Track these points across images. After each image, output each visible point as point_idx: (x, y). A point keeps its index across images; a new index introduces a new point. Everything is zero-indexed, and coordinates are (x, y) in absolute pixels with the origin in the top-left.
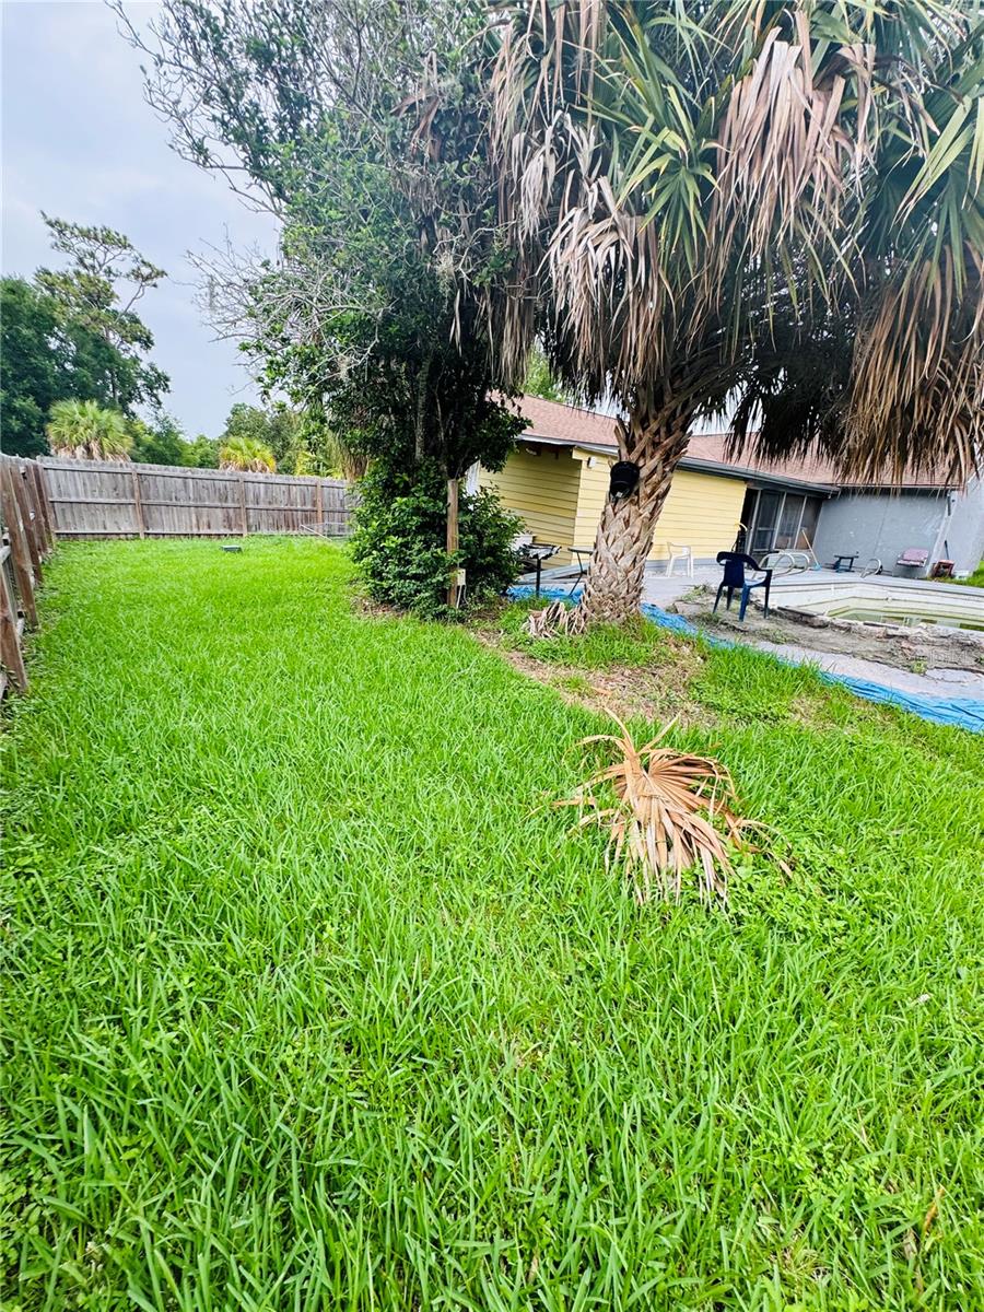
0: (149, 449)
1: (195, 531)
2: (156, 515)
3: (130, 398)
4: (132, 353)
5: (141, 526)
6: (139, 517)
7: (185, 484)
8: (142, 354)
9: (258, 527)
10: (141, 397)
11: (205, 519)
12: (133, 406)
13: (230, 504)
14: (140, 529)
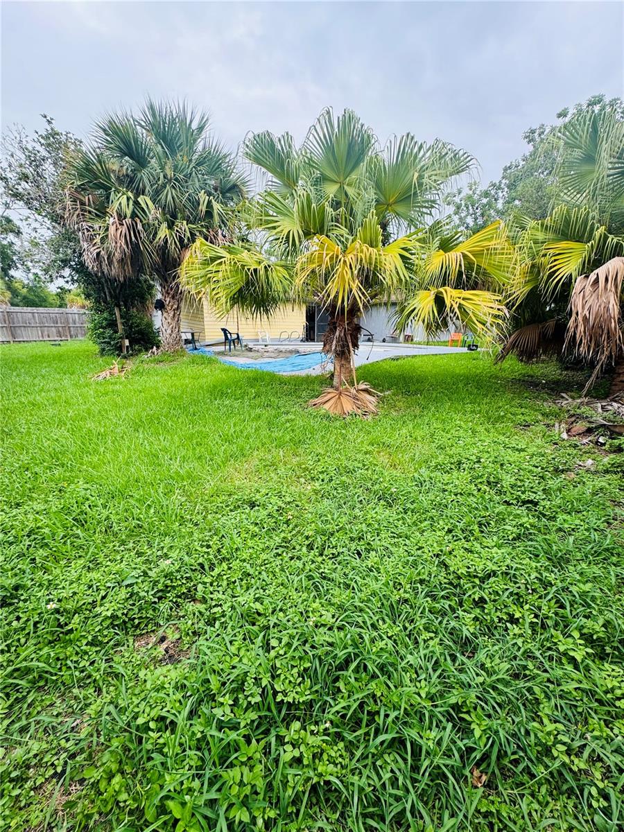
0: (25, 298)
1: (41, 339)
2: (19, 332)
3: (10, 267)
4: (8, 240)
5: (11, 337)
6: (10, 333)
7: (34, 316)
8: (15, 240)
9: (77, 336)
10: (16, 267)
11: (46, 333)
12: (12, 272)
13: (59, 325)
14: (10, 339)
